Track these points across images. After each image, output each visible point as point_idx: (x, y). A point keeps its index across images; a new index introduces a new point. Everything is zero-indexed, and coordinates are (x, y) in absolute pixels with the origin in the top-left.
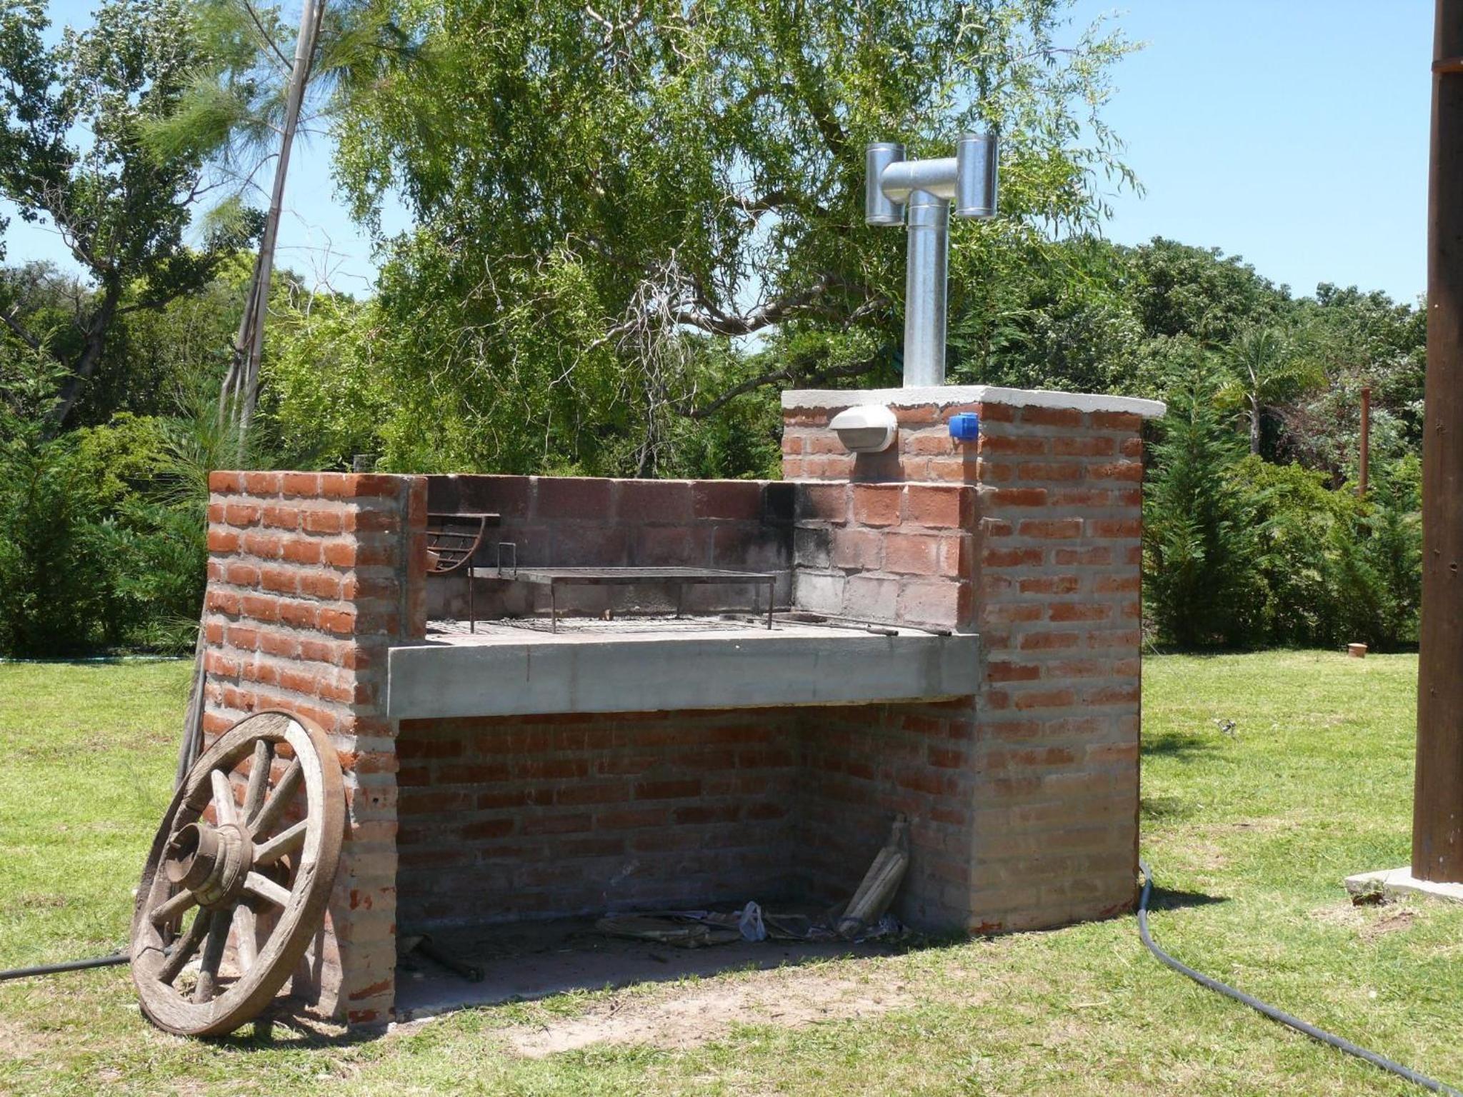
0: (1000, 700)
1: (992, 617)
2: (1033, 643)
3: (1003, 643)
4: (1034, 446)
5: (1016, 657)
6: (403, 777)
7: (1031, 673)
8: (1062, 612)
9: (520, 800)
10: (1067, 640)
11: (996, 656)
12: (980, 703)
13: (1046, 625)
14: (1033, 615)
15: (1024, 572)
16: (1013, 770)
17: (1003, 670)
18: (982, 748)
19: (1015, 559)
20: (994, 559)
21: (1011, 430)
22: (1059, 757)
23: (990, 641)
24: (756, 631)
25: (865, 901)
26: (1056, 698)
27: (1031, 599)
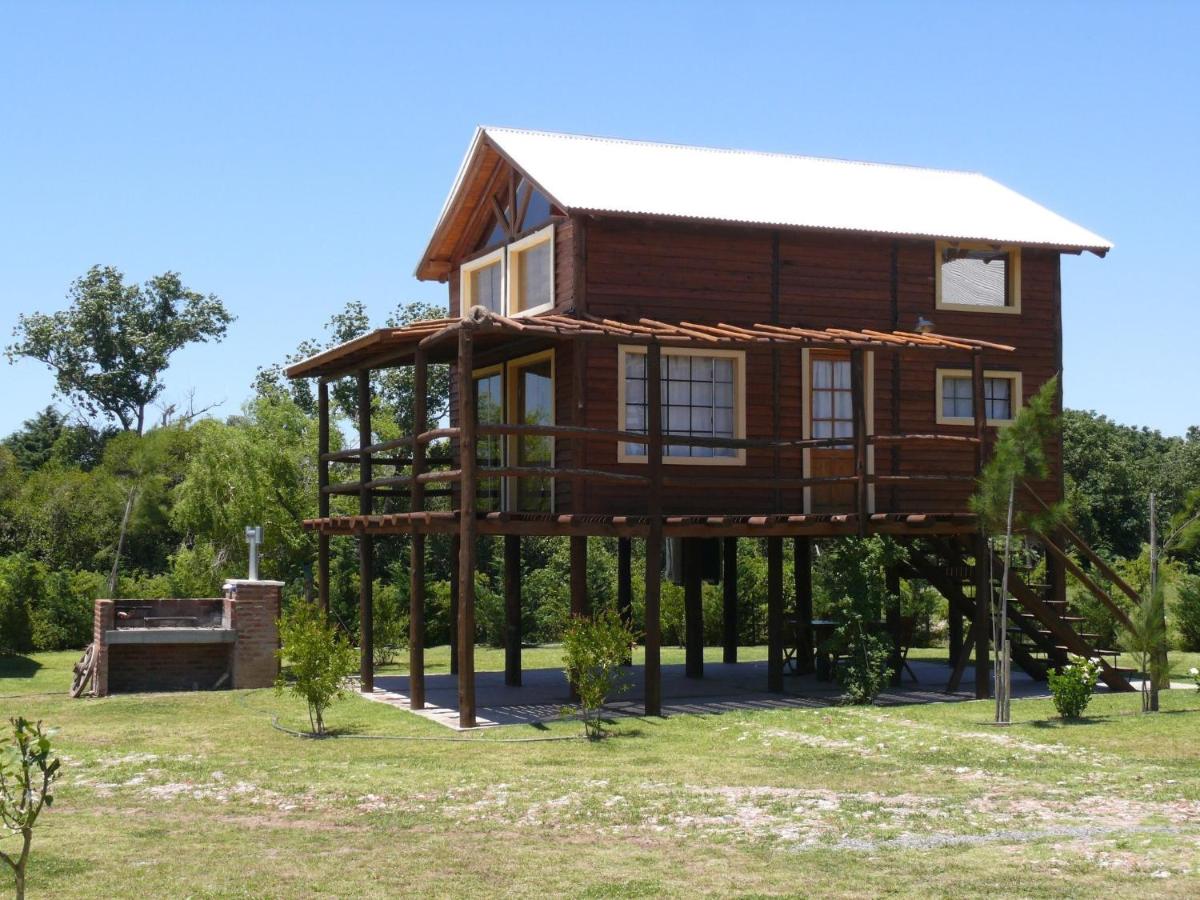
0: (242, 643)
1: (239, 625)
2: (249, 631)
3: (243, 631)
4: (250, 592)
5: (245, 634)
6: (109, 654)
7: (249, 638)
8: (258, 625)
9: (159, 664)
10: (259, 631)
11: (240, 634)
12: (237, 644)
13: (252, 628)
14: (249, 626)
15: (247, 617)
16: (245, 656)
17: (243, 637)
18: (236, 653)
19: (245, 615)
20: (239, 615)
21: (244, 589)
22: (257, 655)
23: (237, 631)
24: (194, 629)
25: (218, 684)
26: (256, 643)
27: (249, 623)
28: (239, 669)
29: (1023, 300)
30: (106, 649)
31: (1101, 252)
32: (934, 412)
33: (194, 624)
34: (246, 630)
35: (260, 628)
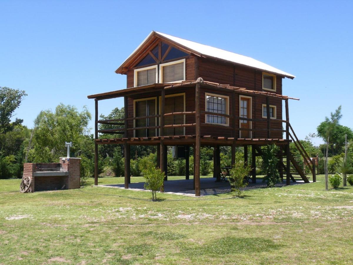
0: (70, 176)
1: (70, 171)
3: (71, 172)
4: (72, 161)
5: (71, 173)
7: (72, 174)
8: (74, 171)
11: (70, 173)
13: (73, 171)
16: (71, 180)
17: (70, 174)
18: (69, 179)
19: (71, 167)
20: (70, 167)
22: (74, 179)
23: (69, 172)
25: (63, 188)
26: (74, 176)
27: (72, 170)
28: (70, 183)
29: (277, 88)
30: (34, 178)
31: (292, 78)
32: (262, 115)
33: (52, 170)
34: (72, 172)
35: (75, 171)
